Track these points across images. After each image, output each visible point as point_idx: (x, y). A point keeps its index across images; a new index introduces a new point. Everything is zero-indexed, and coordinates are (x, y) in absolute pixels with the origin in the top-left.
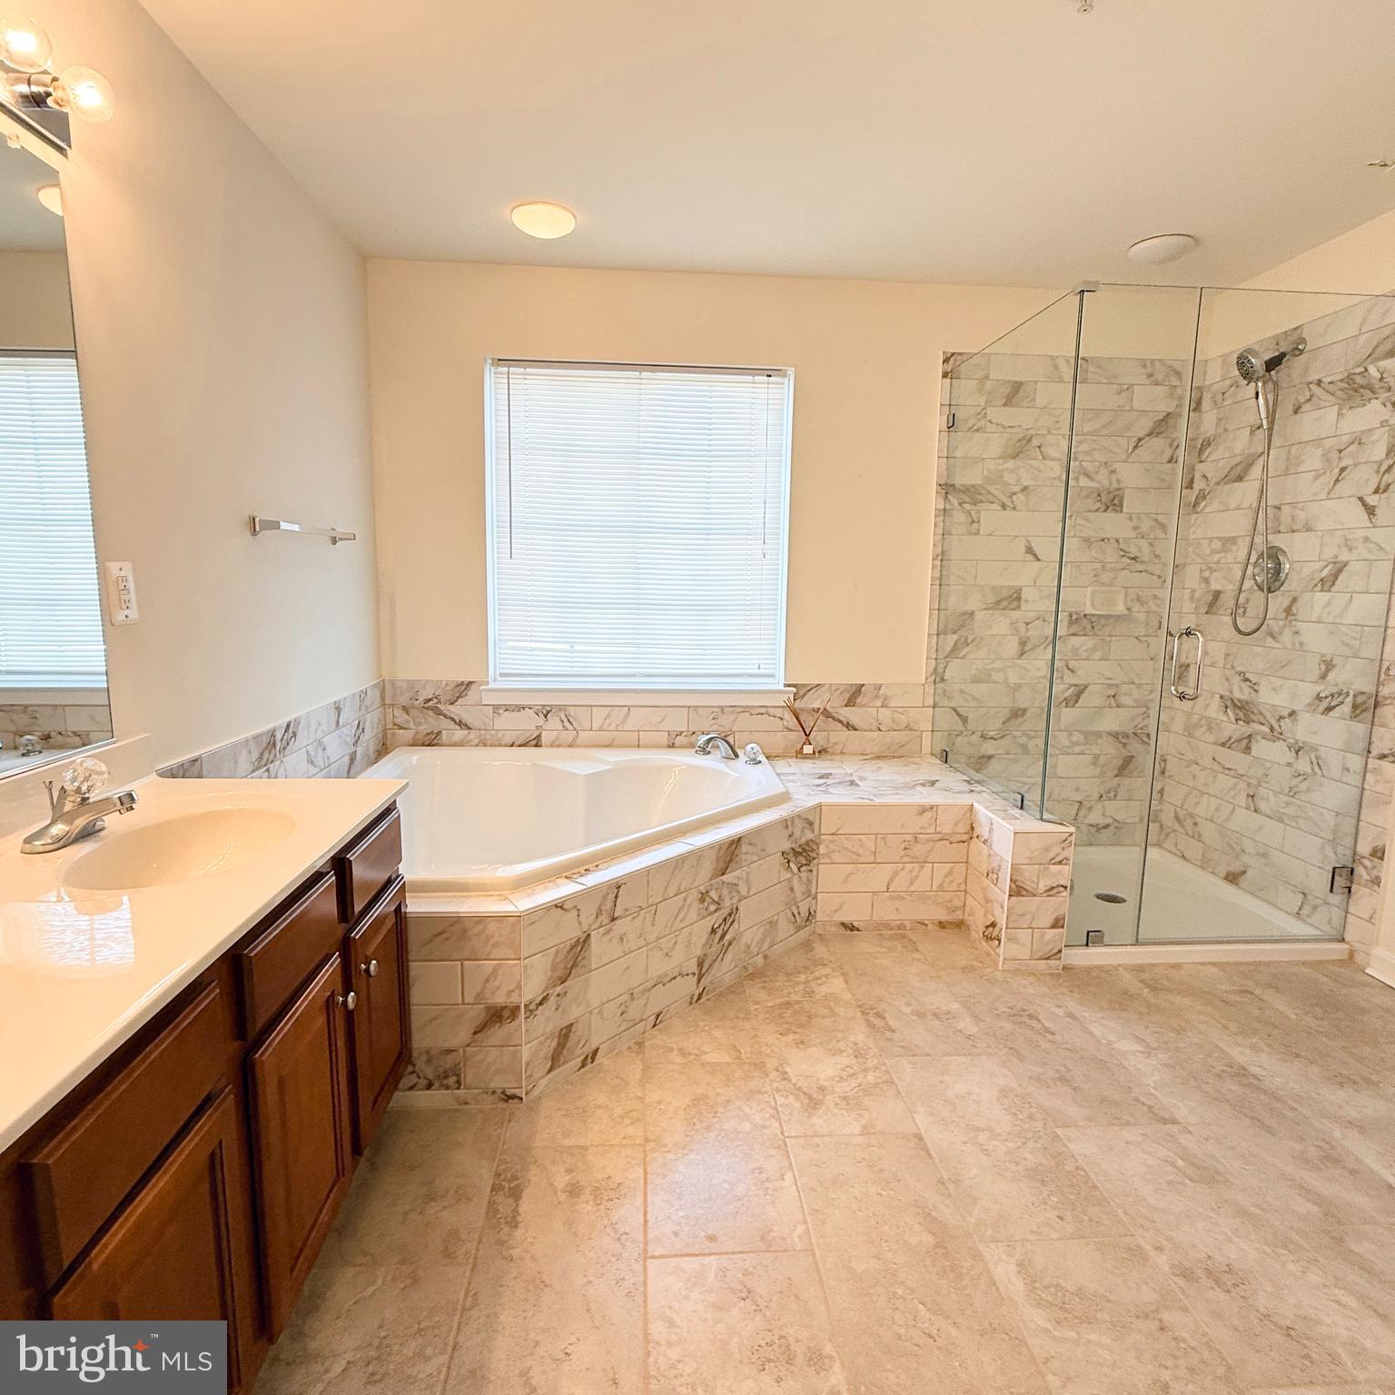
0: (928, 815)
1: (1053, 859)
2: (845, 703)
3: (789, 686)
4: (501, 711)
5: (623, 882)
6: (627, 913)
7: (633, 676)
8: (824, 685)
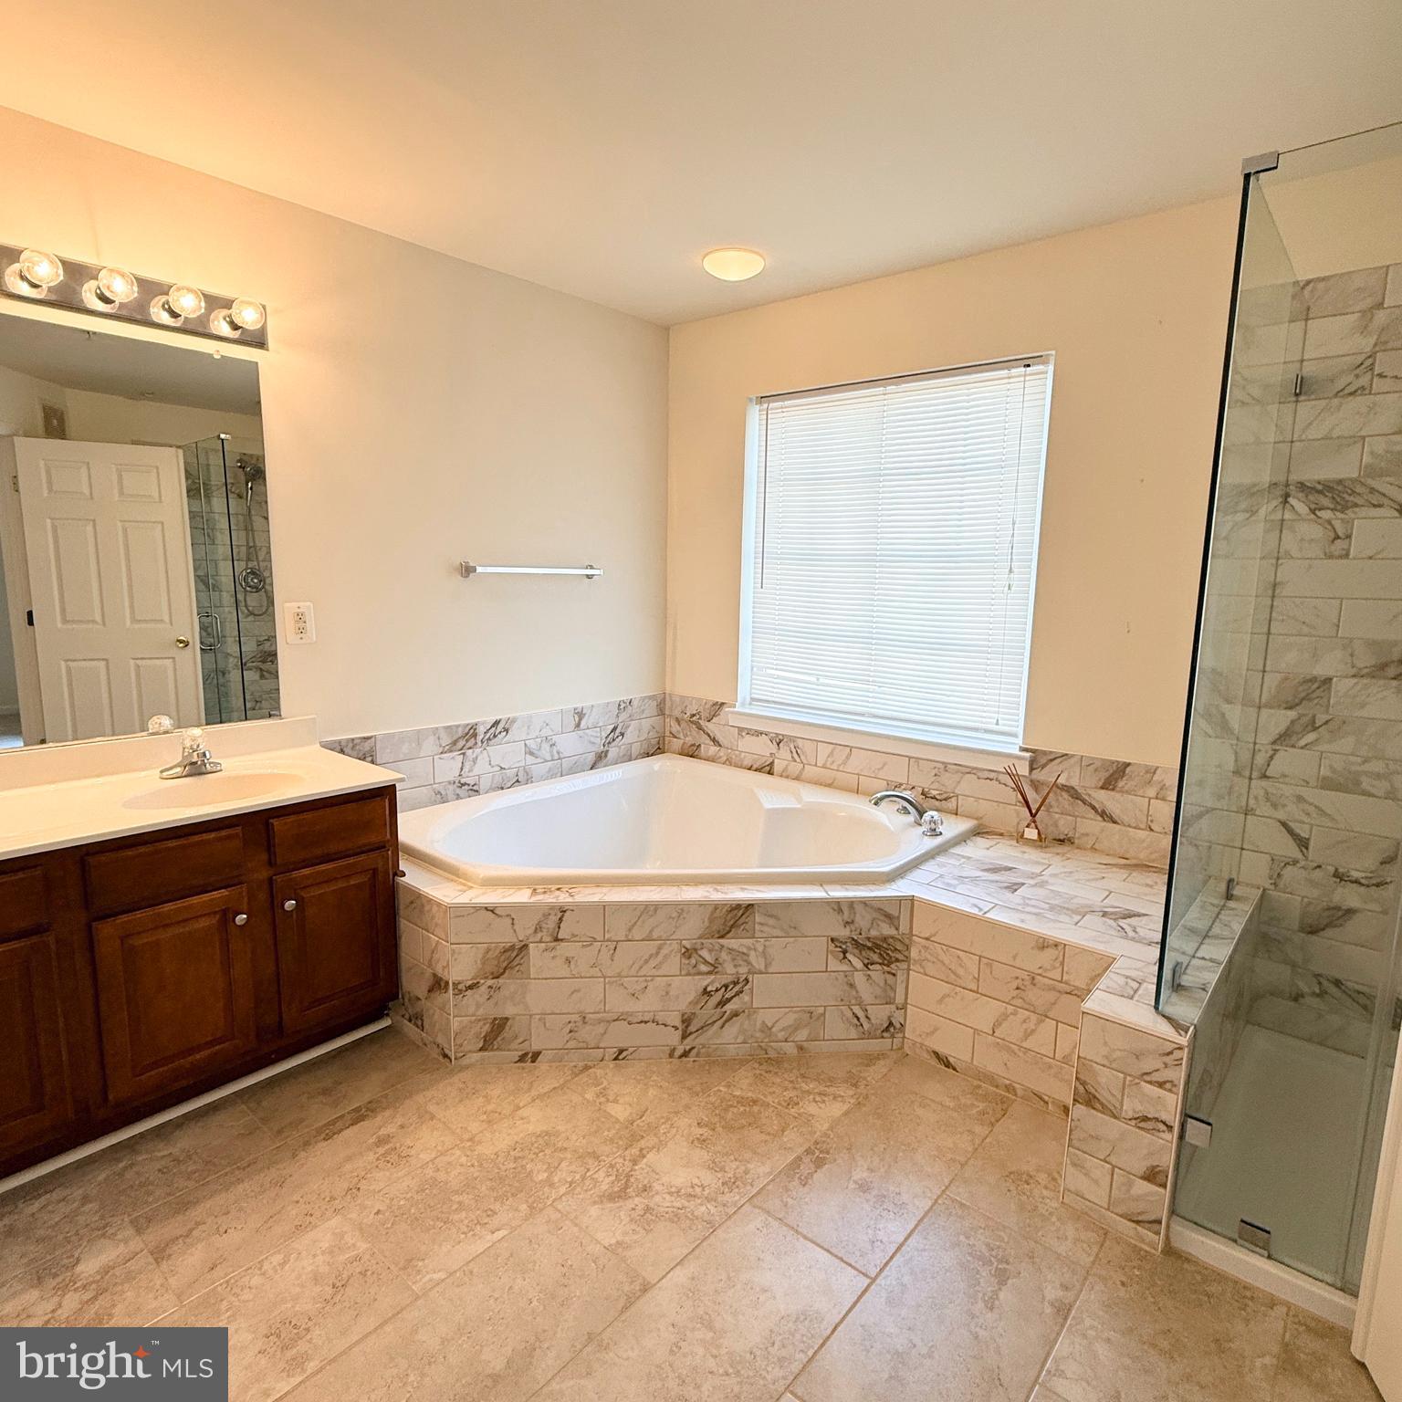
0: (1051, 953)
1: (1147, 1074)
2: (1101, 784)
3: (1026, 750)
4: (744, 734)
5: (571, 908)
6: (575, 939)
7: (863, 715)
8: (1073, 756)
